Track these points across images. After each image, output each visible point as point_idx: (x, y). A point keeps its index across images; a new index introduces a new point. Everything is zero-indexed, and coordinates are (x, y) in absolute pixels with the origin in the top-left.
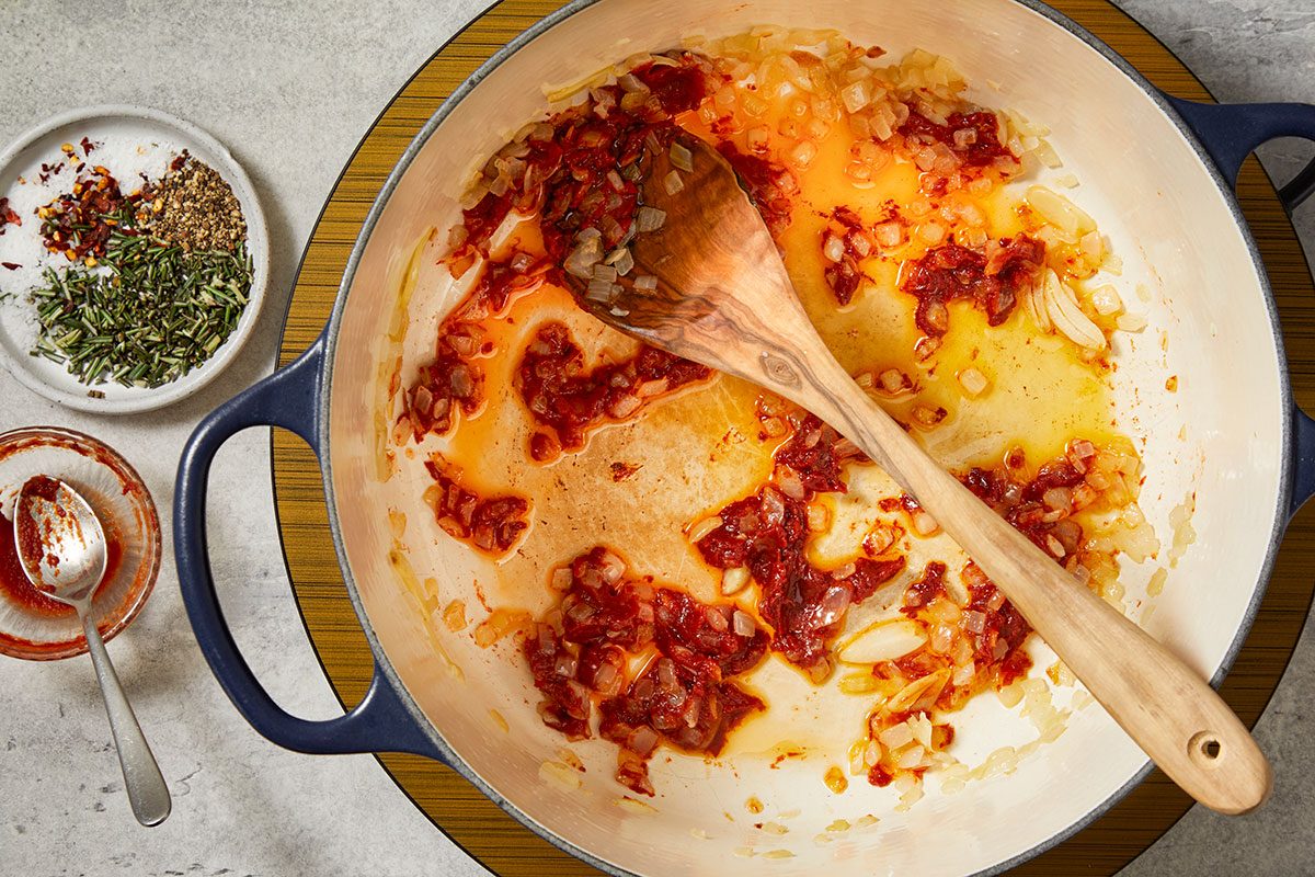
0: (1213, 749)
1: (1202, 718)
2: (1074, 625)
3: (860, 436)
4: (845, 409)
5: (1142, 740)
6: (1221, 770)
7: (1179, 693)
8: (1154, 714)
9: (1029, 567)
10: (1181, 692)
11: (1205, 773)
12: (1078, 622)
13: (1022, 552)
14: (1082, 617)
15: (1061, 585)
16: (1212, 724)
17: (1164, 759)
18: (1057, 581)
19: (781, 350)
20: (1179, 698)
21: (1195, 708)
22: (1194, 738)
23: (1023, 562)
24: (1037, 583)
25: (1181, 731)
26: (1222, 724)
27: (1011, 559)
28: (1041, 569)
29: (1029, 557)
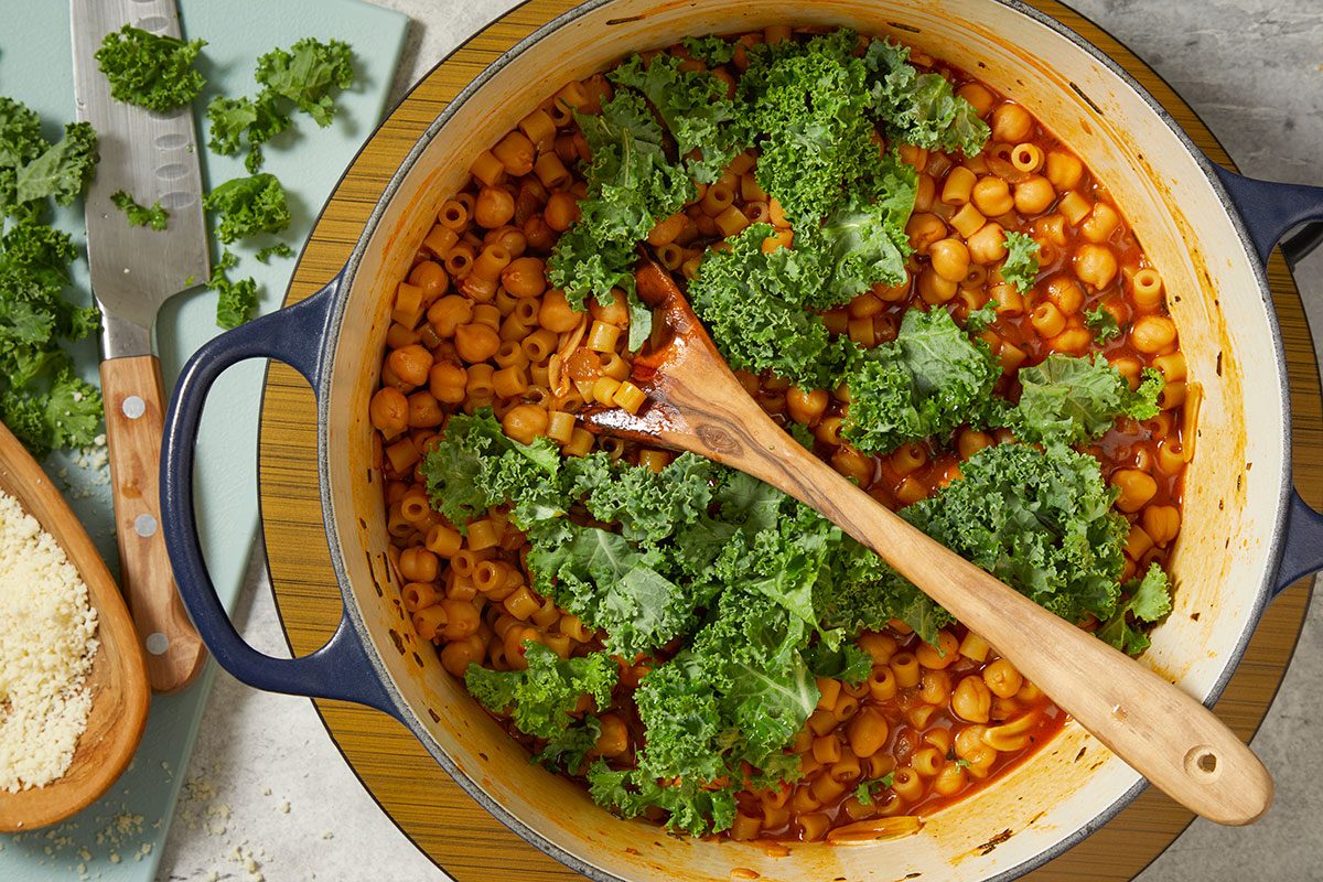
0: (1208, 763)
1: (1194, 734)
2: (1053, 657)
3: (808, 495)
4: (791, 471)
5: (1136, 763)
6: (1221, 783)
7: (1168, 712)
8: (1145, 735)
9: (999, 605)
10: (1170, 710)
11: (1205, 788)
12: (1056, 654)
13: (990, 590)
14: (1060, 648)
15: (1034, 619)
16: (1205, 738)
17: (1161, 779)
18: (1029, 615)
19: (715, 418)
20: (1168, 717)
21: (1186, 724)
22: (1188, 754)
23: (992, 600)
24: (1009, 619)
25: (1175, 750)
26: (1217, 738)
27: (980, 598)
28: (1011, 606)
29: (998, 595)
